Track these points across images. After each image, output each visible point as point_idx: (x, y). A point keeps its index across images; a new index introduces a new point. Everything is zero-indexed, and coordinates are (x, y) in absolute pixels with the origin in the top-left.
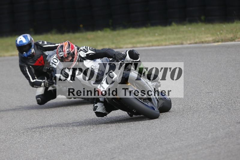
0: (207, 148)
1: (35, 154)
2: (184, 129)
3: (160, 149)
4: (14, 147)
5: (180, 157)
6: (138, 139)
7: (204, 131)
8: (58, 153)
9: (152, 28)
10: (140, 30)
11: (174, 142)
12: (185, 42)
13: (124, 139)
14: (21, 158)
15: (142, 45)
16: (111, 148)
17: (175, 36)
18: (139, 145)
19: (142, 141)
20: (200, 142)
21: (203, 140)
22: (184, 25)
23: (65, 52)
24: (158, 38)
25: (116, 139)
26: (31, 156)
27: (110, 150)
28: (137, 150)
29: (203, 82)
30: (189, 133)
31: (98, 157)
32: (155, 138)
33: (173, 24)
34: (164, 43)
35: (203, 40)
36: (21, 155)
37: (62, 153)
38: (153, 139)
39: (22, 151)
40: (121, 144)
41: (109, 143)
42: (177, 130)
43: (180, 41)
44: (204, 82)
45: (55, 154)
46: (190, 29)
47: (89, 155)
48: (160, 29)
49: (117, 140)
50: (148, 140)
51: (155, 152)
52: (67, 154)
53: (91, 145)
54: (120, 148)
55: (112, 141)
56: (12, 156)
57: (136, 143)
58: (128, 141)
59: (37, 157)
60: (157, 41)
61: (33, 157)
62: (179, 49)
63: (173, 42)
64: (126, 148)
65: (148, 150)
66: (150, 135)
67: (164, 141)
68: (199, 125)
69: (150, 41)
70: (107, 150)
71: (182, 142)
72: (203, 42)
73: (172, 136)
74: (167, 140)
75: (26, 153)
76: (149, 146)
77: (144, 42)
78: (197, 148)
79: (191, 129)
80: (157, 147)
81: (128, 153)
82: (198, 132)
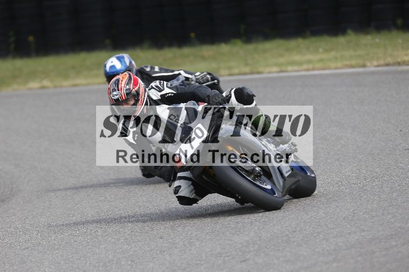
0: (404, 244)
1: (113, 254)
2: (366, 212)
3: (324, 246)
4: (76, 242)
5: (359, 259)
6: (288, 228)
7: (400, 214)
8: (151, 251)
9: (313, 39)
10: (293, 43)
11: (350, 234)
12: (368, 64)
13: (263, 228)
14: (88, 259)
15: (296, 68)
16: (240, 244)
17: (351, 52)
18: (289, 238)
19: (294, 232)
20: (394, 233)
21: (399, 230)
22: (367, 33)
23: (121, 91)
24: (324, 56)
25: (250, 227)
26: (106, 256)
27: (240, 246)
28: (285, 246)
29: (398, 130)
30: (374, 218)
31: (219, 258)
32: (316, 227)
33: (349, 31)
34: (333, 65)
35: (399, 60)
36: (89, 254)
37: (158, 252)
38: (313, 227)
39: (90, 249)
40: (259, 237)
41: (238, 235)
42: (354, 213)
43: (360, 62)
44: (401, 131)
45: (146, 254)
46: (377, 40)
47: (204, 255)
48: (326, 42)
49: (252, 229)
50: (305, 230)
51: (317, 250)
52: (166, 253)
53: (208, 238)
54: (256, 244)
55: (244, 231)
56: (72, 256)
57: (285, 234)
58: (271, 231)
59: (115, 259)
60: (321, 60)
61: (108, 258)
62: (359, 74)
63: (348, 63)
64: (267, 244)
65: (305, 246)
66: (308, 221)
67: (333, 231)
68: (393, 205)
69: (309, 62)
70: (234, 247)
71: (363, 234)
72: (399, 64)
73: (345, 224)
74: (337, 230)
75: (97, 251)
76: (306, 240)
77: (300, 63)
78: (388, 244)
79: (378, 211)
80: (320, 241)
81: (271, 251)
82: (390, 216)
